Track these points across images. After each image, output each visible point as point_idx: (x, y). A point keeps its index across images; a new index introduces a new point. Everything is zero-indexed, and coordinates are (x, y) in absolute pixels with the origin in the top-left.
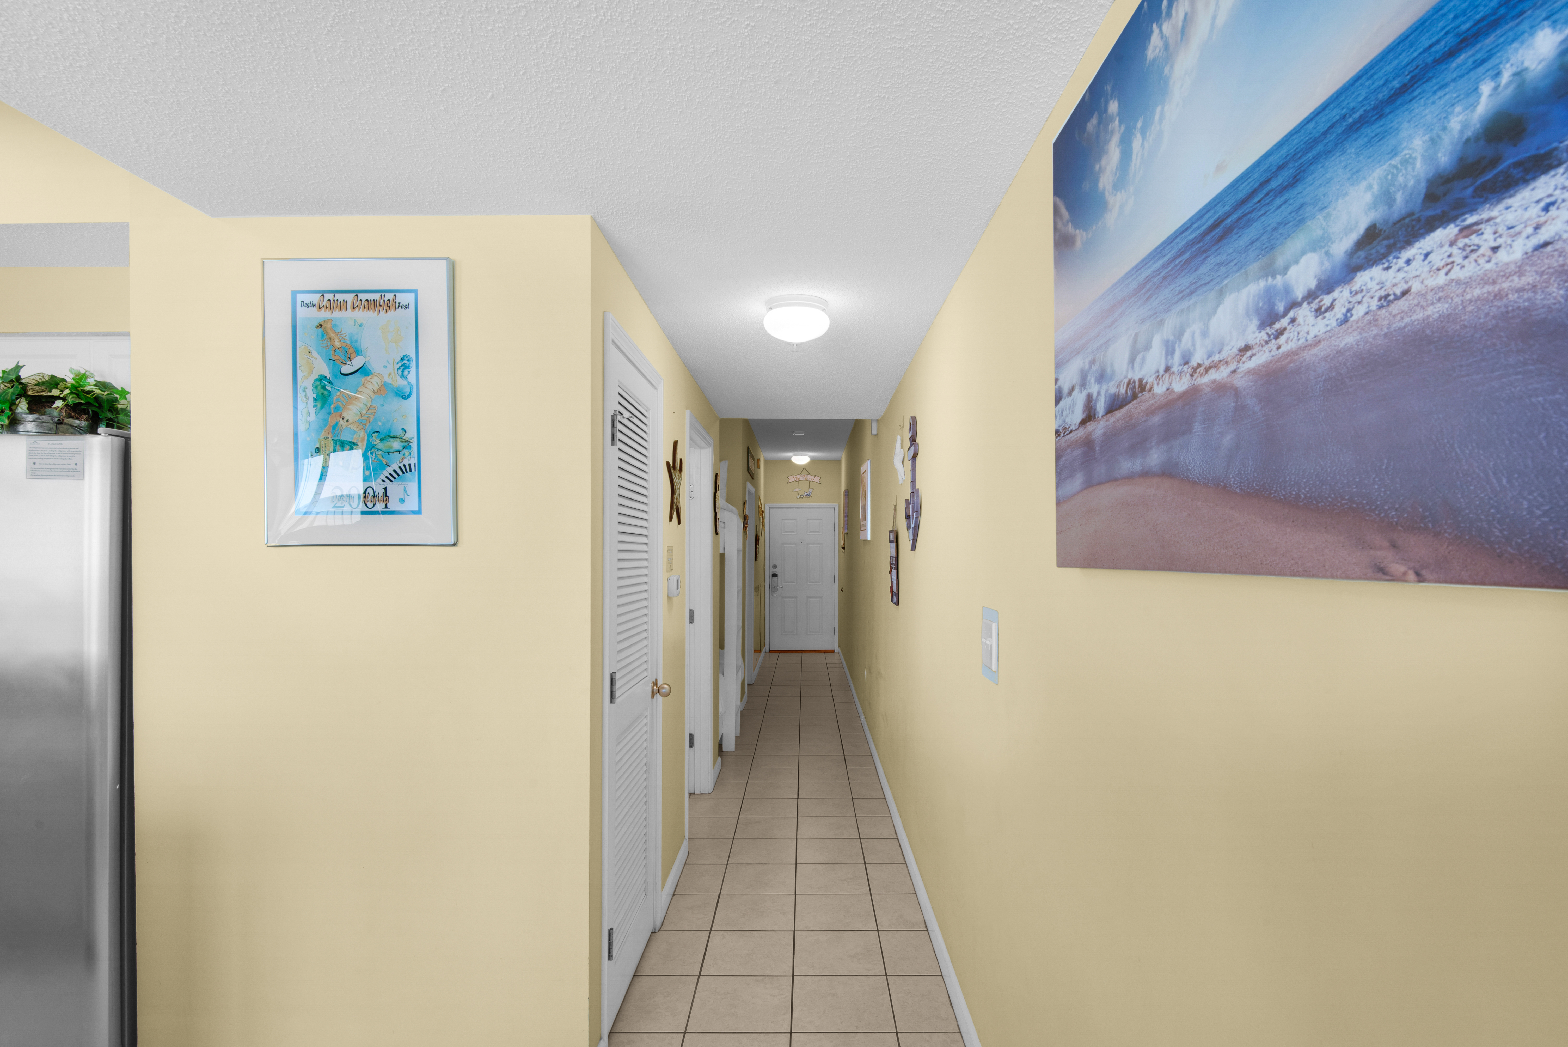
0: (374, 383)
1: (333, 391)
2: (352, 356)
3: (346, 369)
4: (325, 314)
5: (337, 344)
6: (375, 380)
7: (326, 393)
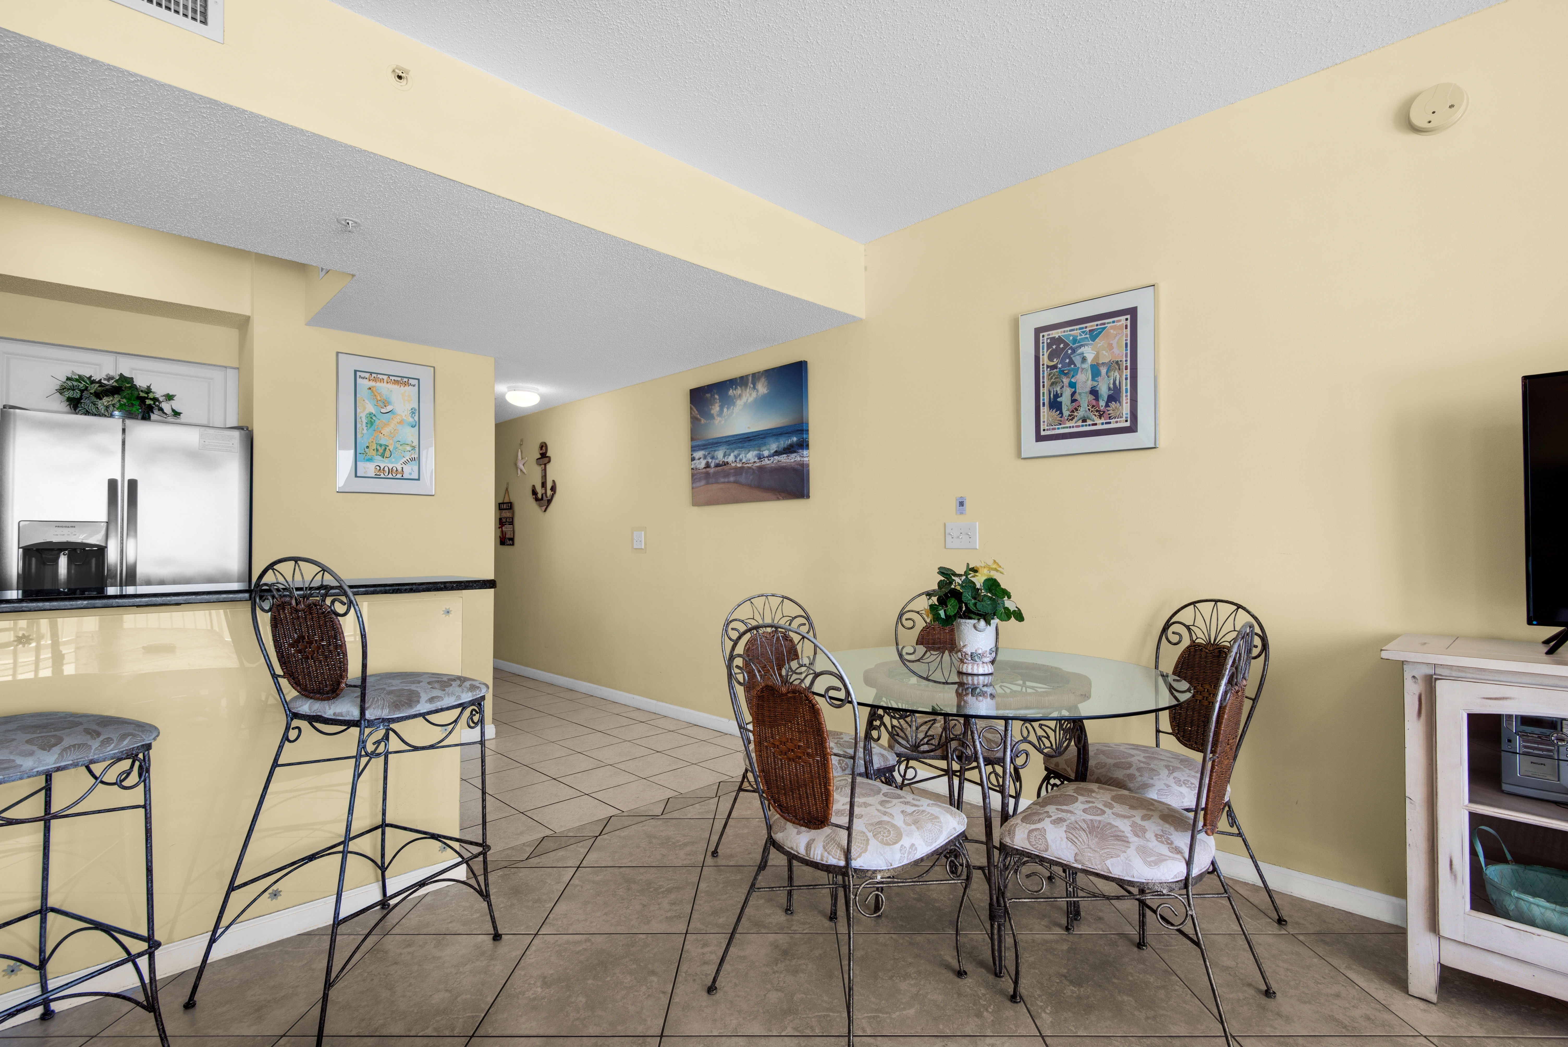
0: (398, 419)
1: (376, 420)
2: (387, 405)
3: (383, 411)
4: (372, 384)
5: (379, 398)
6: (398, 417)
7: (373, 420)
